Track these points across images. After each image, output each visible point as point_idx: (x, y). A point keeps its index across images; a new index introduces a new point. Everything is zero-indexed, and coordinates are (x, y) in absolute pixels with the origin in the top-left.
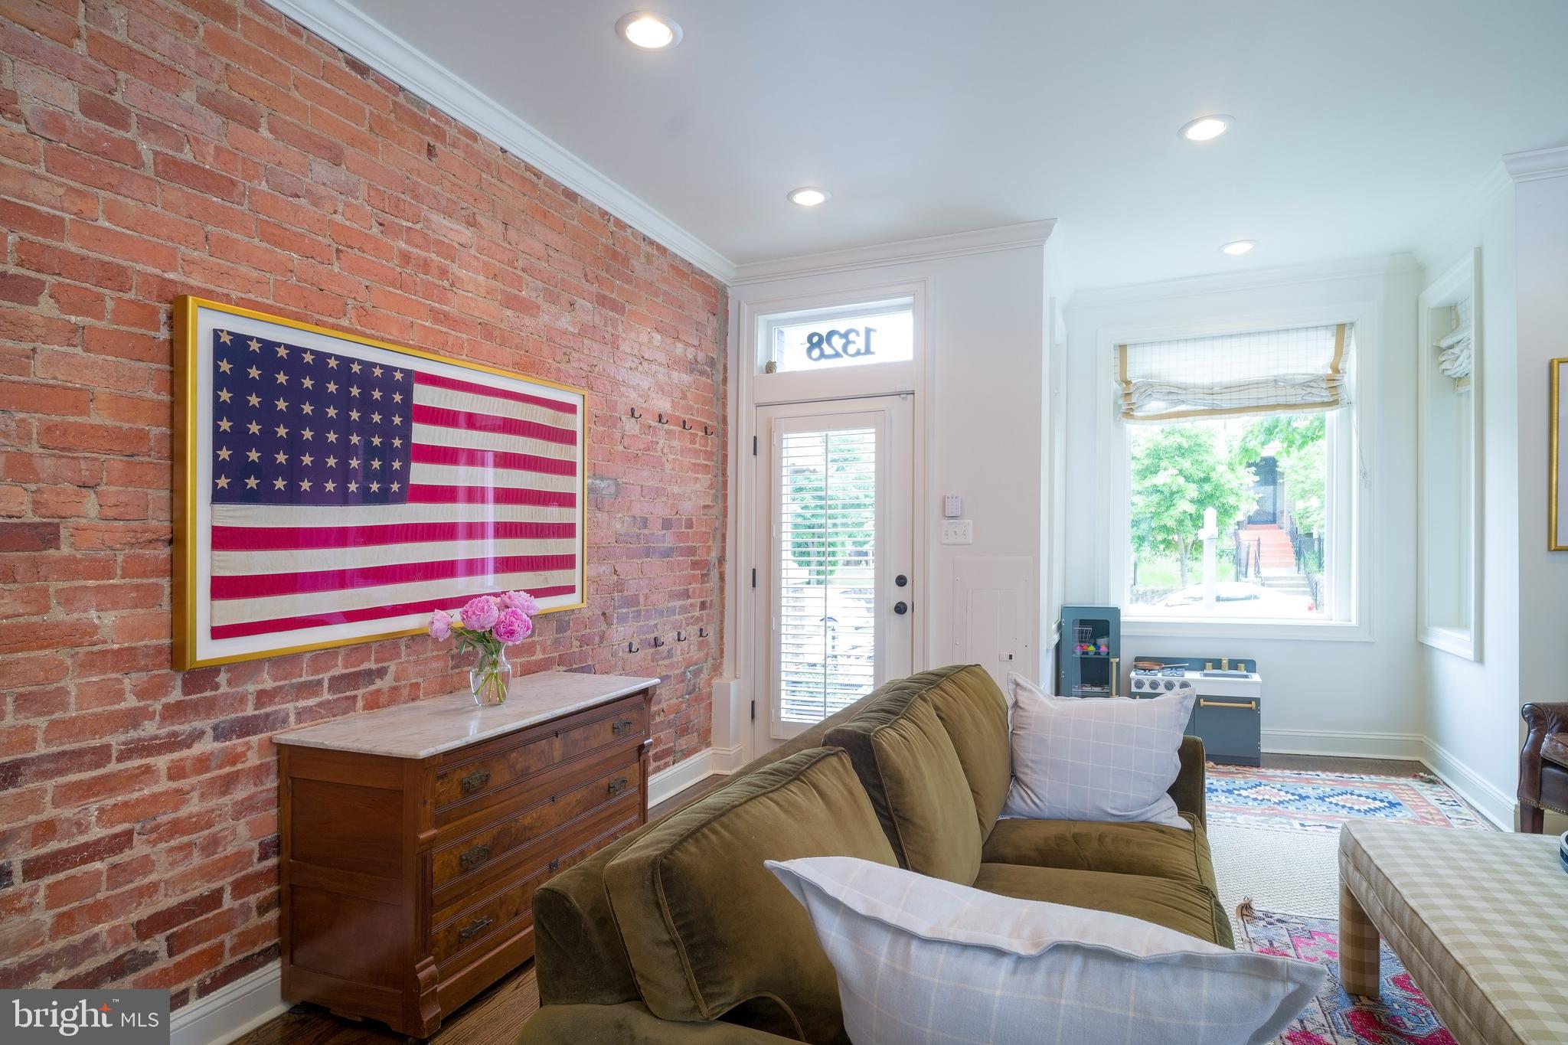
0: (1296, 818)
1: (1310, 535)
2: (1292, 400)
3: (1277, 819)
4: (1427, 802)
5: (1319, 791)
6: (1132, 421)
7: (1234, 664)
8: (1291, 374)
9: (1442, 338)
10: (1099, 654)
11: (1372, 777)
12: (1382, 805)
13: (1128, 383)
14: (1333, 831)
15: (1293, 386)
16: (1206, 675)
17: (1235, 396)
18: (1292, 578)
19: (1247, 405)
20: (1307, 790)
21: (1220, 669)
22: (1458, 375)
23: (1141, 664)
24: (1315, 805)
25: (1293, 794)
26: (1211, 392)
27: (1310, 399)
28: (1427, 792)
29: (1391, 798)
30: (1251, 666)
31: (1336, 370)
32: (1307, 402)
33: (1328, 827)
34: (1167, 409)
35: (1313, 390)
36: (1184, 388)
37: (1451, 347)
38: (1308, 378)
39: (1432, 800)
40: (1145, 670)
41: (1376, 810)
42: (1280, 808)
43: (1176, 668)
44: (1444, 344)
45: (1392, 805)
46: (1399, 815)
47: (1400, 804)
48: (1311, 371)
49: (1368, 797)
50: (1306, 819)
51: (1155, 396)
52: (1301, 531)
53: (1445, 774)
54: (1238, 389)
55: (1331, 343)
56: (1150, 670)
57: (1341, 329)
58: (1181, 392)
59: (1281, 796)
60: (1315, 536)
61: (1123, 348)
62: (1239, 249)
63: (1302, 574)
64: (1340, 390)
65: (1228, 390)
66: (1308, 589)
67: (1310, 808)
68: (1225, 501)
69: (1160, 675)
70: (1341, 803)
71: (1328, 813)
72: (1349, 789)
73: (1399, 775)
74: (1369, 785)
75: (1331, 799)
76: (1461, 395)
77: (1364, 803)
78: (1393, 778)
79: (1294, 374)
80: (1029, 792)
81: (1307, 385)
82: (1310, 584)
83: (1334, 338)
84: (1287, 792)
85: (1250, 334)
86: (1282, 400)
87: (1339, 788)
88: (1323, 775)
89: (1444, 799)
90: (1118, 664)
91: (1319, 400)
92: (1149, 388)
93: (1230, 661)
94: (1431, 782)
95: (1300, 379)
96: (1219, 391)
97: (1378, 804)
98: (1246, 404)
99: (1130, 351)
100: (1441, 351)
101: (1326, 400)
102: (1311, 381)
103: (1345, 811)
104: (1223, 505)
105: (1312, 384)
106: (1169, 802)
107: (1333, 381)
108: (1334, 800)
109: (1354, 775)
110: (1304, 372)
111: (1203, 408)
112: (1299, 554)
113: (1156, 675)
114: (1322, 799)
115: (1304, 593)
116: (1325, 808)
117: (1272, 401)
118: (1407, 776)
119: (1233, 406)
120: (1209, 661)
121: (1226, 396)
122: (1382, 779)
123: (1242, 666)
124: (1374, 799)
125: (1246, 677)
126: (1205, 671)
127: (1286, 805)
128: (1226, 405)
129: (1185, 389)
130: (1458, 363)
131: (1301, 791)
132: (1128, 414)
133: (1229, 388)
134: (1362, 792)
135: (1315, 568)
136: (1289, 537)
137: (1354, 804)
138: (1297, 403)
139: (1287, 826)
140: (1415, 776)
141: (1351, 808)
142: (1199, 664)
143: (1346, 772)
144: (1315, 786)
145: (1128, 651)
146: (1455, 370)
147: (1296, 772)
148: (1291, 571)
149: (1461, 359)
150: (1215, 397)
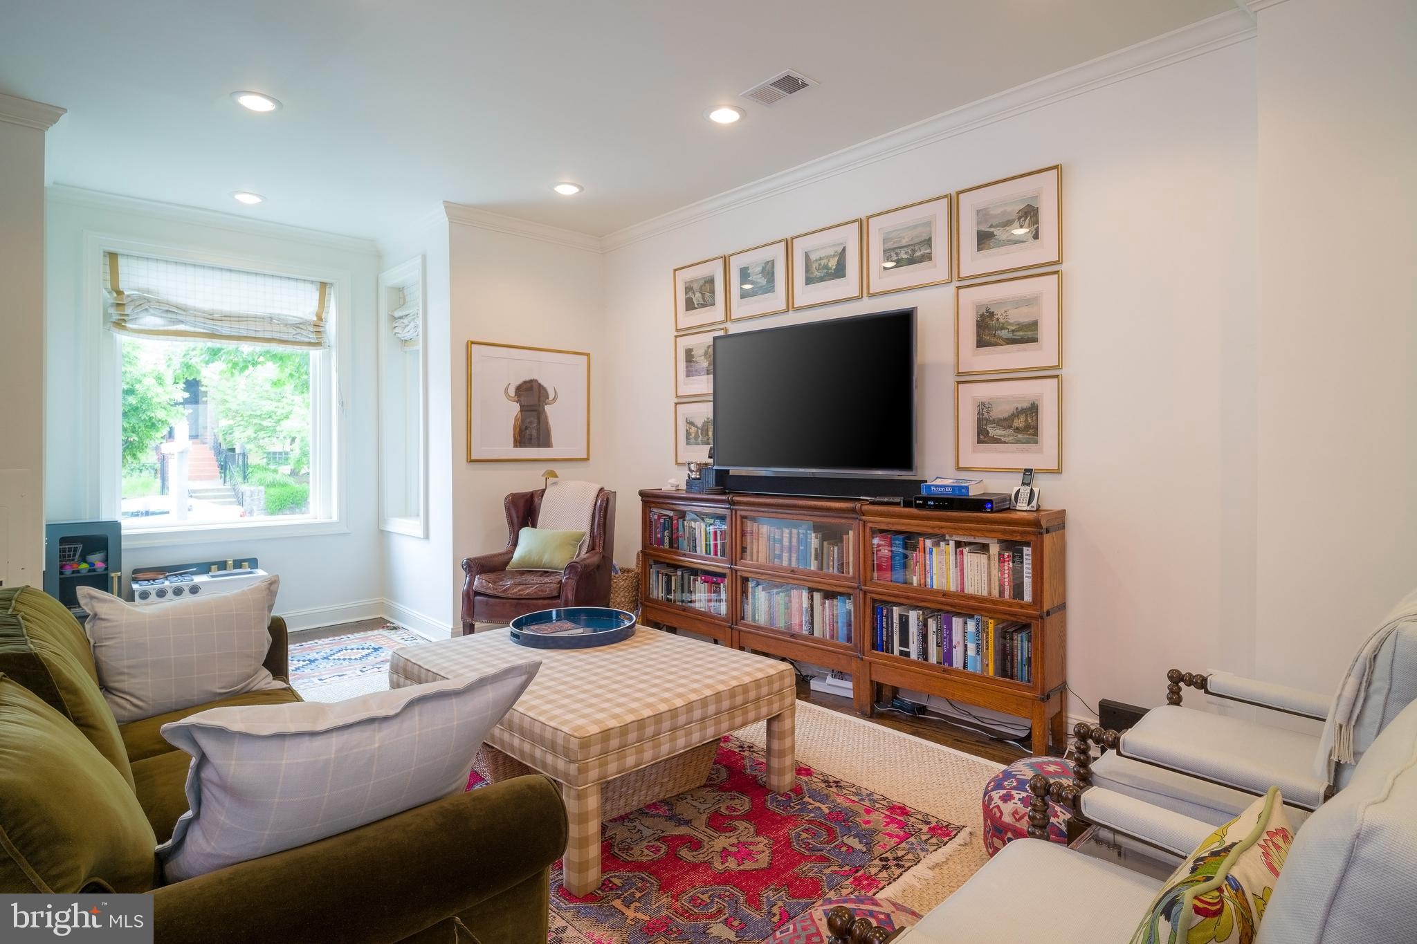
0: (314, 677)
1: (233, 450)
2: (285, 337)
3: (300, 681)
4: (396, 642)
5: (322, 654)
6: (126, 331)
7: (238, 564)
8: (283, 315)
9: (396, 309)
10: (94, 570)
11: (355, 634)
12: (369, 651)
13: (120, 293)
14: (344, 677)
15: (286, 325)
16: (213, 577)
17: (235, 325)
18: (219, 490)
19: (245, 335)
20: (313, 656)
21: (225, 569)
22: (405, 338)
23: (141, 576)
24: (323, 664)
25: (304, 661)
26: (211, 318)
27: (299, 338)
28: (393, 635)
29: (373, 645)
30: (254, 563)
31: (320, 318)
32: (297, 340)
33: (340, 676)
34: (164, 326)
35: (302, 332)
36: (184, 309)
37: (401, 318)
38: (298, 321)
39: (398, 639)
40: (148, 581)
41: (366, 656)
42: (298, 672)
43: (181, 574)
44: (397, 314)
45: (376, 650)
46: (383, 654)
47: (381, 648)
48: (300, 315)
49: (358, 649)
50: (322, 675)
51: (151, 311)
52: (224, 447)
53: (401, 621)
54: (237, 319)
55: (316, 295)
56: (154, 580)
57: (323, 286)
58: (180, 312)
59: (295, 665)
60: (237, 451)
61: (113, 257)
62: (248, 199)
63: (228, 486)
64: (324, 335)
65: (229, 319)
66: (234, 500)
67: (321, 667)
68: (153, 415)
69: (167, 583)
70: (342, 658)
71: (336, 667)
72: (344, 647)
73: (372, 630)
74: (356, 641)
75: (333, 657)
76: (406, 352)
77: (357, 653)
78: (369, 632)
79: (286, 315)
80: (128, 697)
81: (298, 326)
82: (236, 496)
83: (318, 292)
84: (299, 661)
85: (248, 273)
86: (276, 336)
87: (336, 648)
88: (320, 642)
89: (406, 638)
90: (119, 578)
91: (307, 340)
92: (145, 302)
93: (234, 561)
94: (395, 628)
95: (291, 320)
96: (220, 318)
97: (366, 652)
98: (244, 333)
99: (122, 262)
100: (395, 319)
101: (313, 341)
102: (301, 324)
103: (347, 662)
104: (151, 418)
105: (301, 326)
106: (266, 672)
107: (318, 326)
108: (335, 657)
109: (343, 637)
110: (295, 315)
111: (202, 331)
112: (223, 468)
113: (163, 583)
114: (327, 658)
115: (230, 503)
116: (332, 664)
117: (268, 335)
118: (377, 628)
119: (233, 334)
120: (214, 563)
121: (226, 324)
122: (362, 634)
123: (246, 564)
124: (363, 649)
125: (251, 573)
126: (211, 574)
127: (302, 669)
128: (225, 332)
129: (184, 311)
130: (407, 330)
131: (309, 657)
132: (120, 324)
133: (228, 317)
134: (353, 647)
135: (240, 479)
136: (213, 452)
137: (350, 655)
138: (289, 339)
139: (310, 684)
140: (383, 627)
141: (350, 659)
142: (204, 568)
143: (335, 636)
144: (317, 651)
145: (128, 563)
146: (405, 334)
147: (298, 645)
148: (217, 484)
149: (409, 328)
150: (215, 323)
